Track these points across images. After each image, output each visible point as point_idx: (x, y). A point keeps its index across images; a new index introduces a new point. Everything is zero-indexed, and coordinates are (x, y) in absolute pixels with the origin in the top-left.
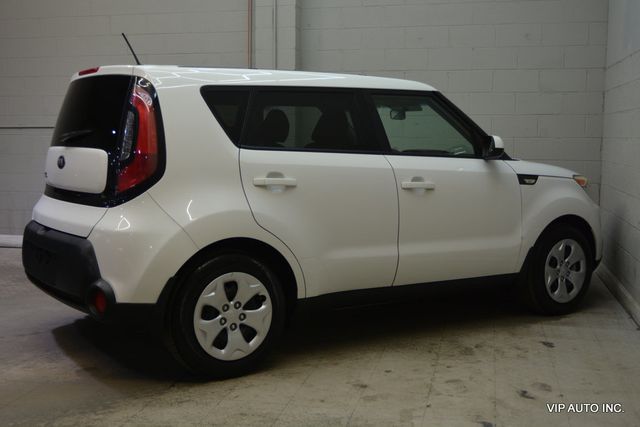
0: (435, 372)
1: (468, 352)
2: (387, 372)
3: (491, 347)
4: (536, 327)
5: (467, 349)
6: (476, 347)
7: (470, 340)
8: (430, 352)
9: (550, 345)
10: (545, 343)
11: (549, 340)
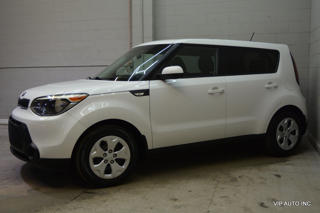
0: (215, 192)
1: (234, 180)
2: (190, 191)
3: (247, 177)
4: (272, 166)
5: (234, 178)
6: (240, 177)
7: (236, 173)
8: (214, 180)
9: (279, 176)
10: (276, 175)
11: (279, 174)
